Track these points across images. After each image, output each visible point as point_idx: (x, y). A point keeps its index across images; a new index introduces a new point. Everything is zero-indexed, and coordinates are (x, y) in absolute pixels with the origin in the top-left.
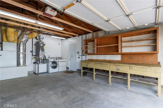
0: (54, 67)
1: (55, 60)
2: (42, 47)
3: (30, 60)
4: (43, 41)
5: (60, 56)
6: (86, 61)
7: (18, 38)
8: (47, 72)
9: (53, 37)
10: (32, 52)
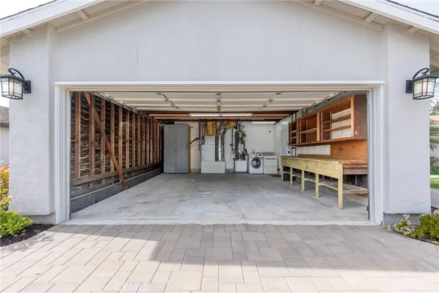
0: (257, 166)
1: (258, 156)
2: (242, 138)
3: (229, 155)
4: (244, 130)
5: (272, 151)
6: (295, 157)
7: (217, 131)
8: (248, 172)
9: (254, 123)
10: (231, 145)
